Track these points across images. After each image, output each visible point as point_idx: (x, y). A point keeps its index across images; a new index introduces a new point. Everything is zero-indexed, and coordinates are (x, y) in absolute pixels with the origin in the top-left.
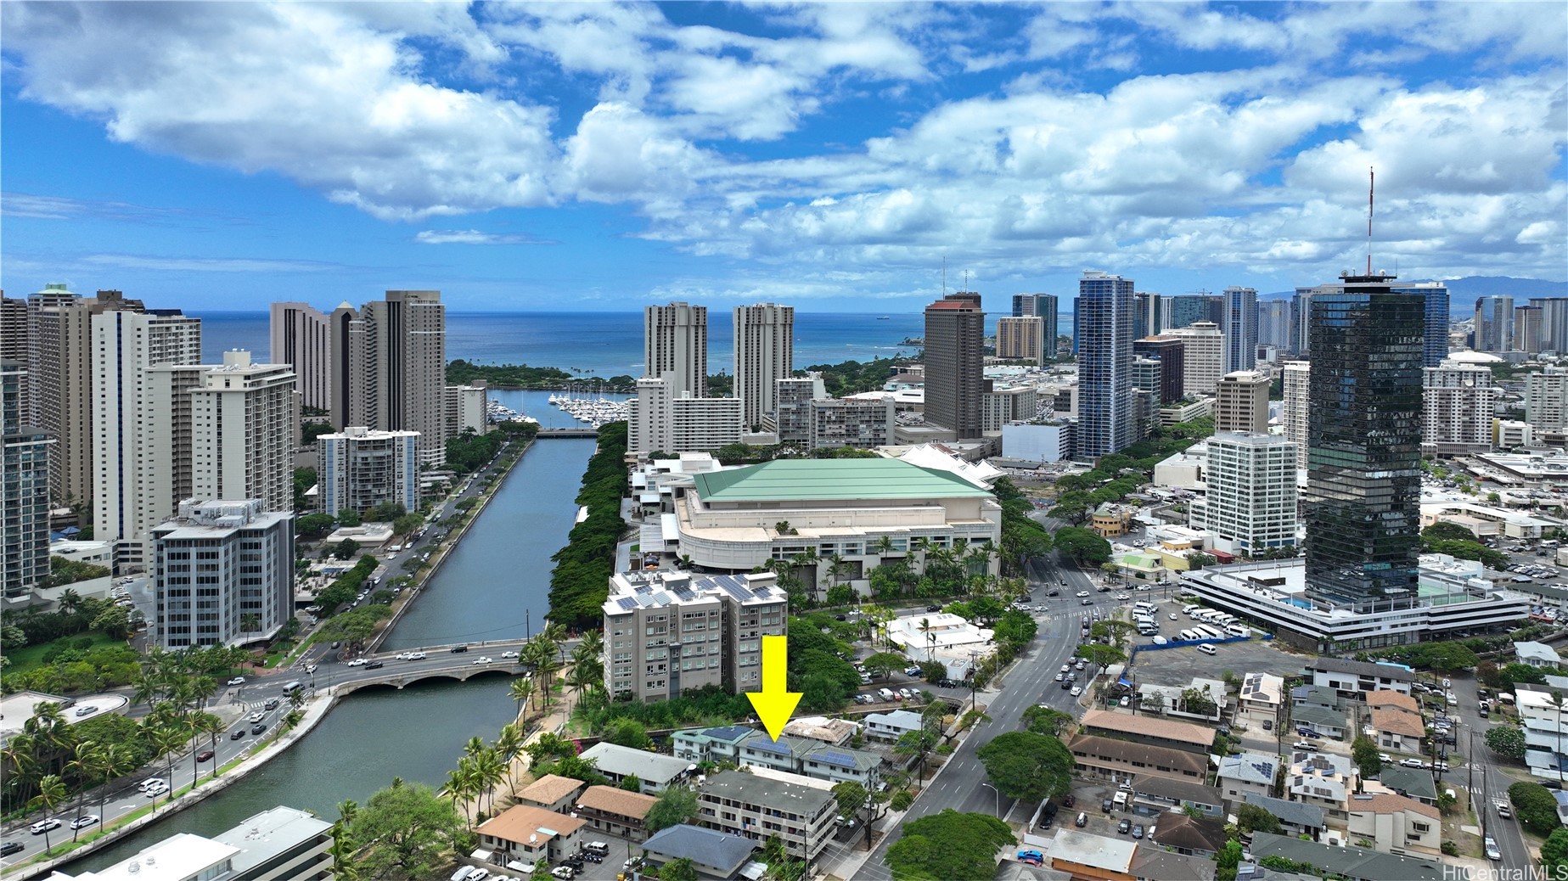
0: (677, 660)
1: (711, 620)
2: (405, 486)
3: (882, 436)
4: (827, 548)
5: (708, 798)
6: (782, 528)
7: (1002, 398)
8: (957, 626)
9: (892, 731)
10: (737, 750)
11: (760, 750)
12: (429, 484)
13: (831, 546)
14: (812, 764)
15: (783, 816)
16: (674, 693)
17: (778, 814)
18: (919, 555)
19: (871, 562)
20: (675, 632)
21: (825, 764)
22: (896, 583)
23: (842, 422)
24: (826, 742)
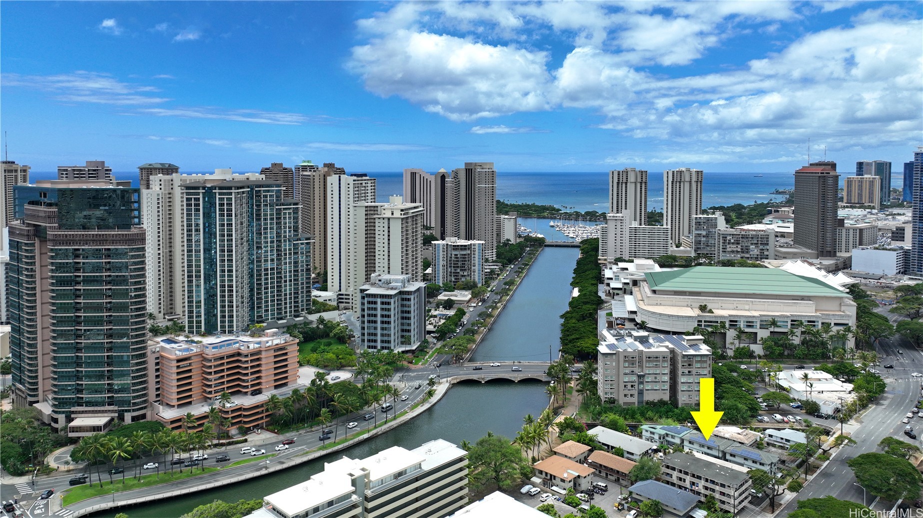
0: (642, 383)
1: (663, 361)
2: (477, 271)
3: (766, 253)
4: (733, 323)
5: (668, 467)
6: (703, 308)
7: (851, 232)
8: (826, 379)
9: (784, 441)
10: (682, 441)
11: (697, 443)
12: (489, 270)
13: (736, 321)
14: (731, 455)
15: (717, 484)
16: (640, 402)
17: (713, 482)
18: (798, 331)
19: (763, 334)
20: (641, 366)
21: (741, 456)
22: (780, 348)
23: (738, 244)
24: (740, 443)
